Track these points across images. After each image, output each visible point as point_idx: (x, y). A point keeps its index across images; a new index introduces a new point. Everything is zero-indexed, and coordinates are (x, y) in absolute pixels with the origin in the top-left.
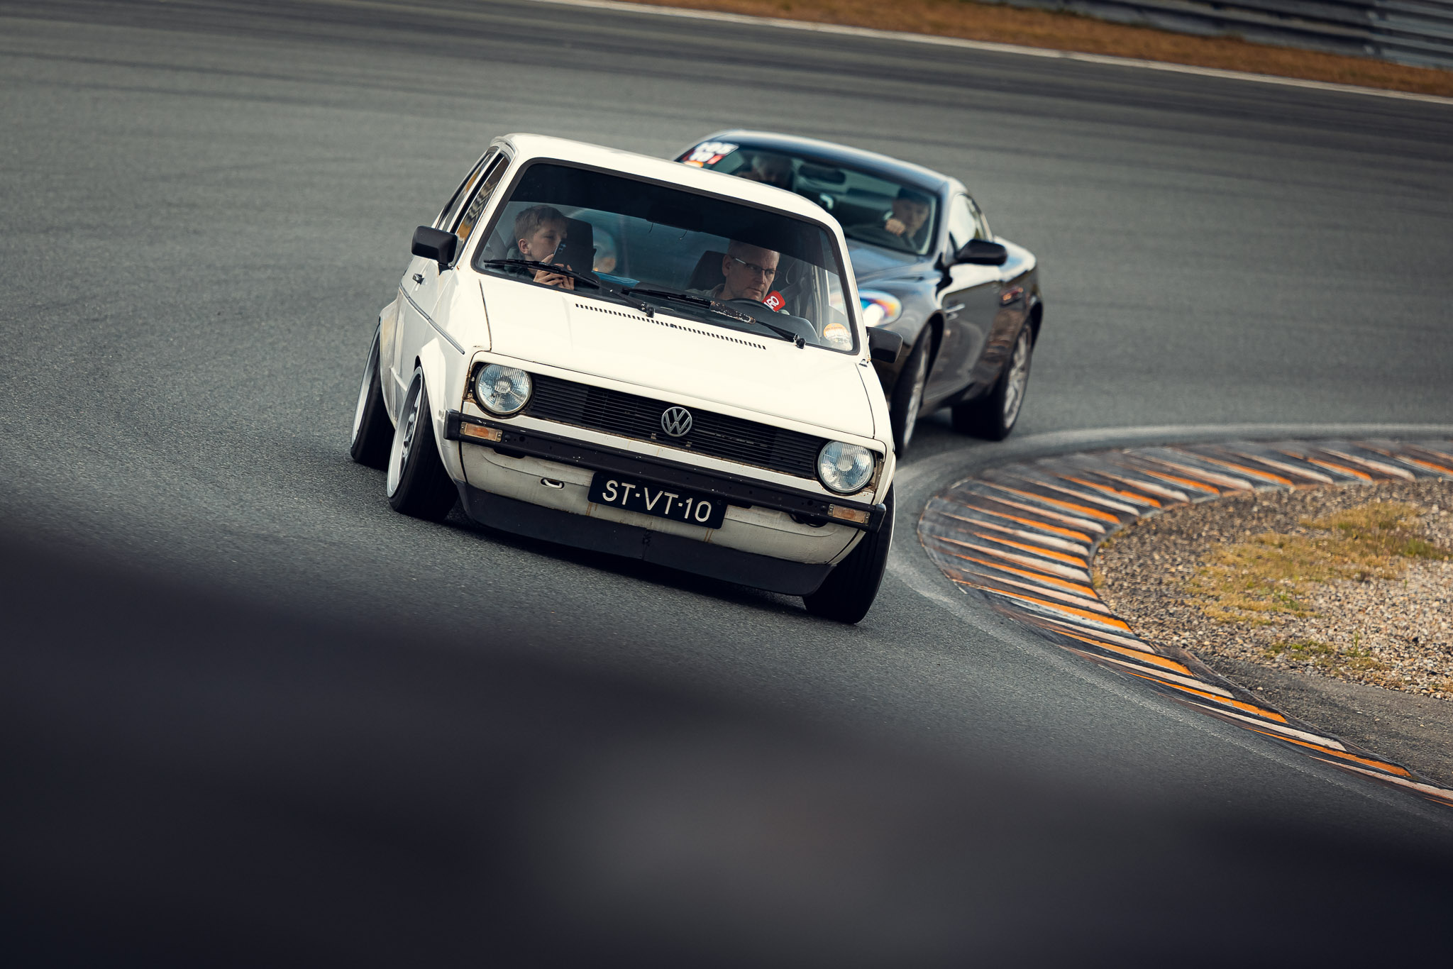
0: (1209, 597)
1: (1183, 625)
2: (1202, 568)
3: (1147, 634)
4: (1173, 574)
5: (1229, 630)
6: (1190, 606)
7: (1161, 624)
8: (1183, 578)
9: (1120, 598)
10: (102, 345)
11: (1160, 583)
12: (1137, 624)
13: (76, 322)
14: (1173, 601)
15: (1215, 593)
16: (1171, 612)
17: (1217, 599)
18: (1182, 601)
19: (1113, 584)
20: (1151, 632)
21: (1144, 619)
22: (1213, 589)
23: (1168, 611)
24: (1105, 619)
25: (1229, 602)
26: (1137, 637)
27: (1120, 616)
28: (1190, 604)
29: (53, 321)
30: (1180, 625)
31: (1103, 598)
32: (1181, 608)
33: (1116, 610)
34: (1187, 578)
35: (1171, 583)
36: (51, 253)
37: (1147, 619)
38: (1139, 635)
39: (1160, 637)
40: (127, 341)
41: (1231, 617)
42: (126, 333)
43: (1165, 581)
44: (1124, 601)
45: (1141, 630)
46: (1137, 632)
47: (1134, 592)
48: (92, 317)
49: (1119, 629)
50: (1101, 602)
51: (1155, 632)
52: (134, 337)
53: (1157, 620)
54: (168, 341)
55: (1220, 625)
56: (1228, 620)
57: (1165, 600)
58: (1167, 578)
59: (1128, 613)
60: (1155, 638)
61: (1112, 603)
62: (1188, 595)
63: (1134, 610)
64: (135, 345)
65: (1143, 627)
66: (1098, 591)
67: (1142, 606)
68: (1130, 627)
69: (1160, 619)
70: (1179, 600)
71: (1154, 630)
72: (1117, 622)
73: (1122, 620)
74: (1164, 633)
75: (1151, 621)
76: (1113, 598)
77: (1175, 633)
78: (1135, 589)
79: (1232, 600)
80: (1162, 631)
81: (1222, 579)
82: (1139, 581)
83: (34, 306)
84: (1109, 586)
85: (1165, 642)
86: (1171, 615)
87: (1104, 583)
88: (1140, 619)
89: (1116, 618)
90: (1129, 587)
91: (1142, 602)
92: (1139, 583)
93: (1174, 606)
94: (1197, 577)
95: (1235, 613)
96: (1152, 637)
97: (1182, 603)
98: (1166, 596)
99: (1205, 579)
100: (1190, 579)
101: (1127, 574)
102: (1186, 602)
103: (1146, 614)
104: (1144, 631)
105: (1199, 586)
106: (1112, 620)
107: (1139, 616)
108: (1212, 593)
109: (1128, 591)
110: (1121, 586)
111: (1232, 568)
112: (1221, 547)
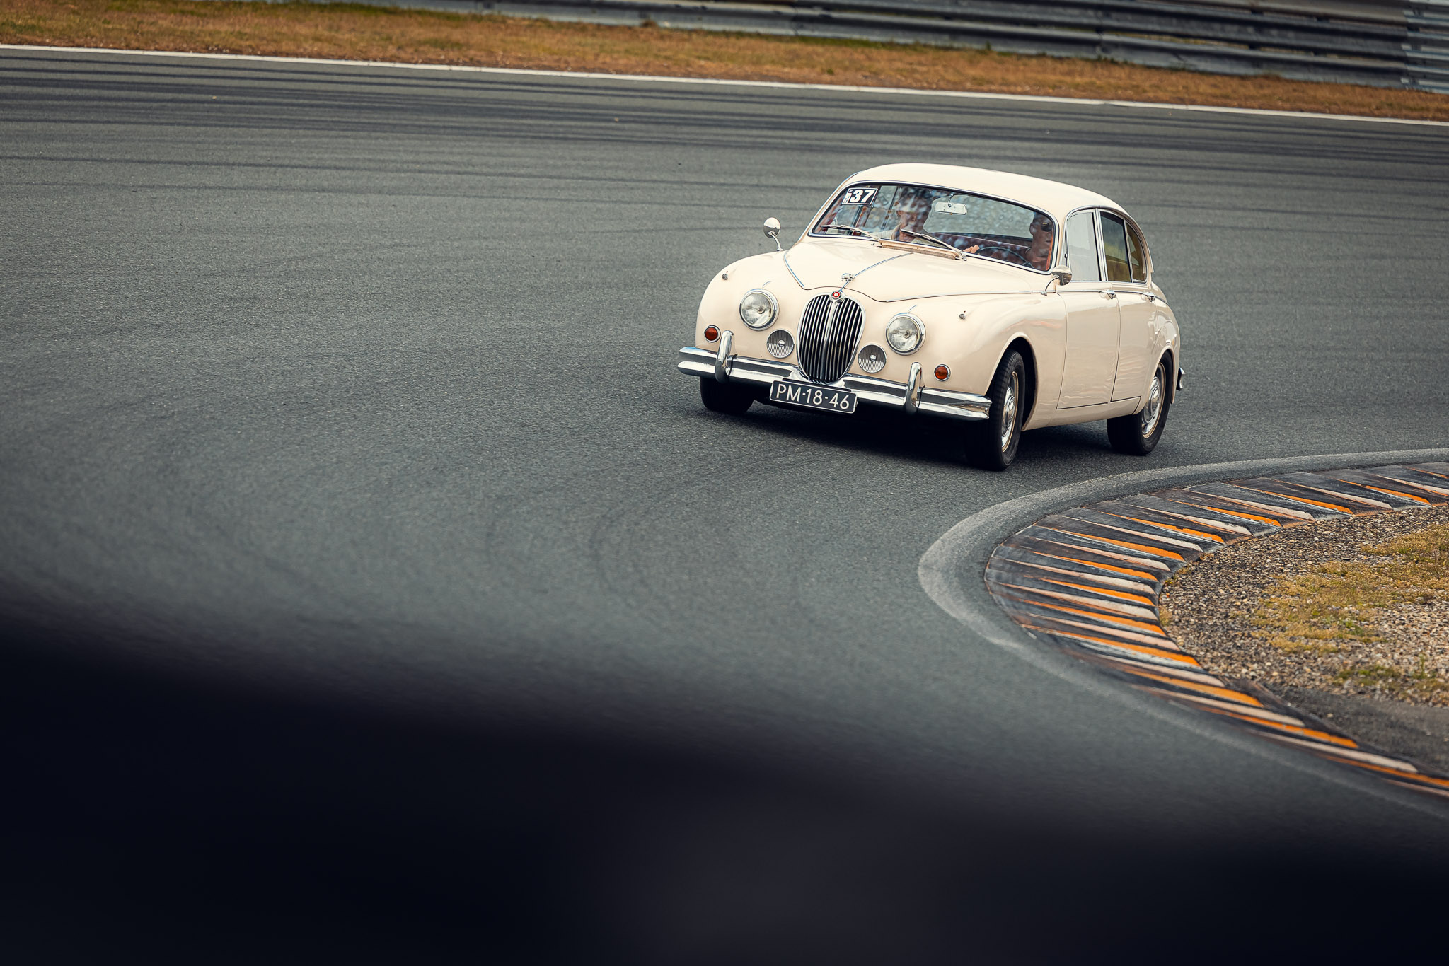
0: (1275, 628)
1: (1251, 657)
2: (1268, 600)
3: (1216, 668)
4: (1238, 608)
5: (1297, 659)
6: (1257, 638)
7: (1229, 658)
8: (1248, 610)
9: (1188, 634)
10: (171, 442)
11: (1227, 616)
12: (1206, 659)
13: (144, 420)
14: (1239, 634)
15: (1281, 624)
16: (1239, 644)
17: (1283, 630)
18: (1249, 633)
19: (1180, 621)
20: (1220, 666)
21: (1212, 653)
22: (1279, 620)
23: (1235, 644)
24: (1174, 655)
25: (1294, 632)
26: (1206, 671)
27: (1189, 652)
28: (1257, 636)
29: (121, 421)
30: (1248, 658)
31: (1171, 635)
32: (1248, 641)
33: (1184, 646)
34: (1253, 611)
35: (1237, 616)
36: (116, 353)
37: (1215, 653)
38: (1208, 670)
39: (1229, 670)
40: (194, 437)
41: (1298, 646)
42: (194, 429)
43: (1231, 615)
44: (1191, 637)
45: (1210, 664)
46: (1206, 666)
47: (1201, 627)
48: (159, 415)
49: (1188, 665)
50: (1169, 639)
51: (1224, 666)
52: (202, 432)
53: (1225, 654)
54: (235, 434)
55: (1288, 655)
56: (1295, 649)
57: (1232, 633)
58: (1232, 613)
59: (1196, 648)
60: (1224, 671)
61: (1180, 640)
62: (1255, 628)
63: (1202, 645)
64: (203, 439)
65: (1212, 662)
66: (1165, 628)
67: (1209, 641)
68: (1198, 662)
69: (1228, 653)
70: (1246, 632)
71: (1222, 664)
72: (1186, 658)
73: (1191, 655)
74: (1233, 667)
75: (1219, 655)
76: (1181, 635)
77: (1244, 666)
78: (1201, 625)
79: (1298, 630)
80: (1231, 664)
81: (1287, 610)
82: (1205, 616)
83: (102, 407)
84: (1176, 623)
85: (1234, 676)
86: (1239, 648)
87: (1172, 620)
88: (1208, 654)
89: (1185, 654)
90: (1196, 623)
91: (1209, 637)
92: (1205, 619)
93: (1241, 639)
94: (1262, 609)
95: (1302, 642)
96: (1221, 671)
97: (1249, 636)
98: (1232, 629)
99: (1270, 610)
100: (1256, 612)
101: (1193, 610)
102: (1252, 634)
103: (1214, 649)
104: (1213, 665)
105: (1264, 618)
106: (1180, 656)
107: (1208, 651)
108: (1278, 624)
109: (1195, 626)
110: (1188, 621)
111: (1297, 599)
112: (1285, 578)
